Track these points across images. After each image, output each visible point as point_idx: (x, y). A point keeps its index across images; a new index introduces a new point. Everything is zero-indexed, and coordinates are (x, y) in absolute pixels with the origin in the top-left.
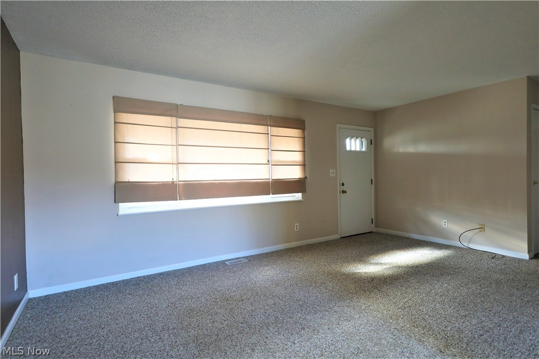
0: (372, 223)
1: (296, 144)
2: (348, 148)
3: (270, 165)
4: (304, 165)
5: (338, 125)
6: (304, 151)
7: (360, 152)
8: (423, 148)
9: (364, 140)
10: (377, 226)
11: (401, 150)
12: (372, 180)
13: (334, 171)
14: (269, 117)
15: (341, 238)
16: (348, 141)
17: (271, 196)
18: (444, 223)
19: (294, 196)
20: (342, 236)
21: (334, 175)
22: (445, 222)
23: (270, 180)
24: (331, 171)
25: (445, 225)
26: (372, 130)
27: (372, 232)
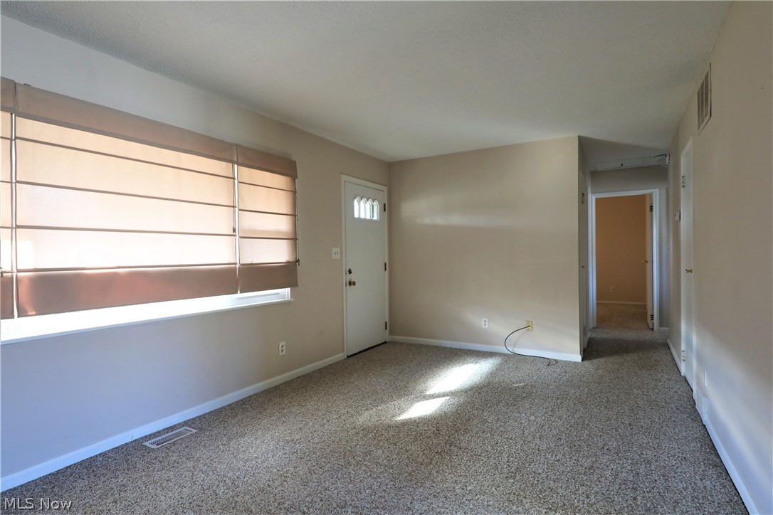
0: (386, 328)
1: (281, 202)
2: (356, 215)
3: (237, 237)
4: (294, 239)
5: (344, 177)
6: (294, 215)
7: (371, 221)
8: (456, 220)
9: (376, 203)
10: (391, 333)
11: (427, 221)
12: (385, 264)
13: (338, 250)
14: (235, 147)
15: (348, 357)
16: (356, 202)
17: (239, 295)
18: (483, 323)
19: (278, 294)
20: (349, 354)
21: (337, 257)
22: (485, 321)
23: (237, 266)
24: (335, 250)
25: (485, 325)
26: (385, 189)
27: (385, 342)
